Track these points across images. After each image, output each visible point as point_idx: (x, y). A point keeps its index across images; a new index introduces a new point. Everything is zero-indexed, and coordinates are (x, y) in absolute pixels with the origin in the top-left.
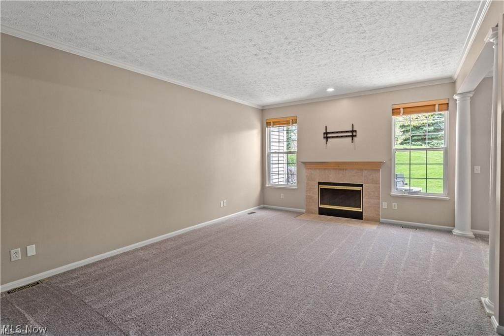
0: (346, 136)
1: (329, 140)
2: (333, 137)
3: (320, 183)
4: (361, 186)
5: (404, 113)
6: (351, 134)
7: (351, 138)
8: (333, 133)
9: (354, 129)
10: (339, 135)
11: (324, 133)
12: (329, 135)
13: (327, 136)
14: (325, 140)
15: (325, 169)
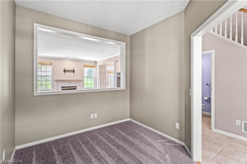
0: (72, 72)
1: (66, 72)
2: (67, 72)
3: (62, 87)
4: (76, 87)
5: (87, 67)
6: (73, 71)
7: (73, 73)
8: (67, 70)
9: (74, 70)
10: (69, 71)
11: (64, 70)
12: (66, 71)
13: (65, 71)
14: (64, 72)
15: (64, 82)
